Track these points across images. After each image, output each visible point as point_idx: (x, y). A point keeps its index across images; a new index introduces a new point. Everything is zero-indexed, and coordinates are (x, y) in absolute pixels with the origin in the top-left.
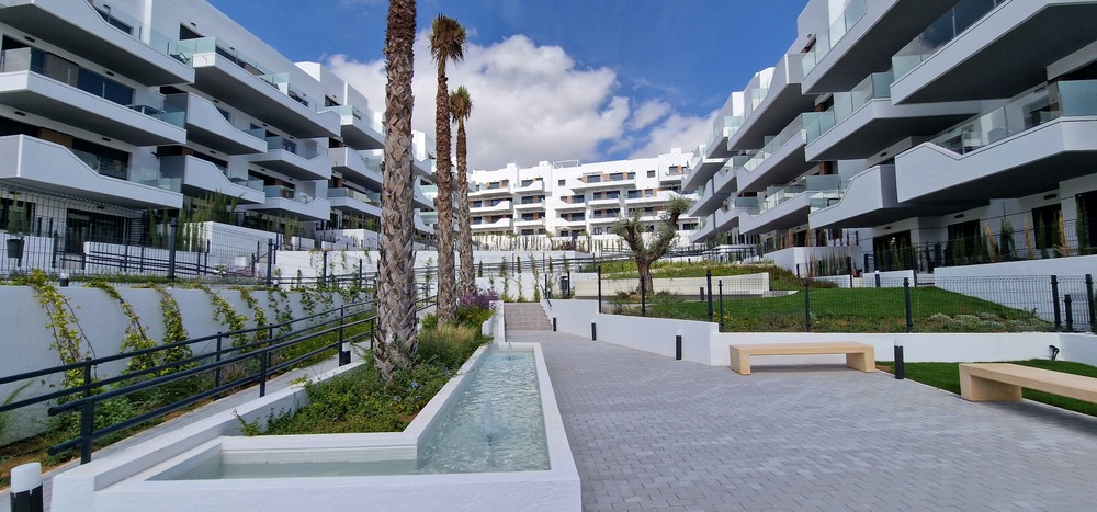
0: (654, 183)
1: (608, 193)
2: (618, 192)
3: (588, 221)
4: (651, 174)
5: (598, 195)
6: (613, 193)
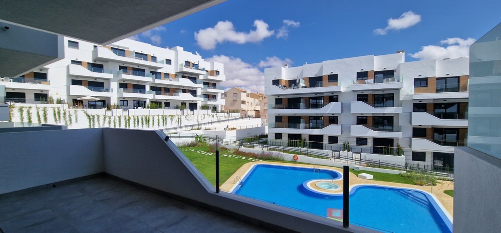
0: (171, 69)
1: (134, 69)
2: (143, 70)
3: (114, 94)
4: (169, 62)
5: (124, 68)
6: (139, 71)
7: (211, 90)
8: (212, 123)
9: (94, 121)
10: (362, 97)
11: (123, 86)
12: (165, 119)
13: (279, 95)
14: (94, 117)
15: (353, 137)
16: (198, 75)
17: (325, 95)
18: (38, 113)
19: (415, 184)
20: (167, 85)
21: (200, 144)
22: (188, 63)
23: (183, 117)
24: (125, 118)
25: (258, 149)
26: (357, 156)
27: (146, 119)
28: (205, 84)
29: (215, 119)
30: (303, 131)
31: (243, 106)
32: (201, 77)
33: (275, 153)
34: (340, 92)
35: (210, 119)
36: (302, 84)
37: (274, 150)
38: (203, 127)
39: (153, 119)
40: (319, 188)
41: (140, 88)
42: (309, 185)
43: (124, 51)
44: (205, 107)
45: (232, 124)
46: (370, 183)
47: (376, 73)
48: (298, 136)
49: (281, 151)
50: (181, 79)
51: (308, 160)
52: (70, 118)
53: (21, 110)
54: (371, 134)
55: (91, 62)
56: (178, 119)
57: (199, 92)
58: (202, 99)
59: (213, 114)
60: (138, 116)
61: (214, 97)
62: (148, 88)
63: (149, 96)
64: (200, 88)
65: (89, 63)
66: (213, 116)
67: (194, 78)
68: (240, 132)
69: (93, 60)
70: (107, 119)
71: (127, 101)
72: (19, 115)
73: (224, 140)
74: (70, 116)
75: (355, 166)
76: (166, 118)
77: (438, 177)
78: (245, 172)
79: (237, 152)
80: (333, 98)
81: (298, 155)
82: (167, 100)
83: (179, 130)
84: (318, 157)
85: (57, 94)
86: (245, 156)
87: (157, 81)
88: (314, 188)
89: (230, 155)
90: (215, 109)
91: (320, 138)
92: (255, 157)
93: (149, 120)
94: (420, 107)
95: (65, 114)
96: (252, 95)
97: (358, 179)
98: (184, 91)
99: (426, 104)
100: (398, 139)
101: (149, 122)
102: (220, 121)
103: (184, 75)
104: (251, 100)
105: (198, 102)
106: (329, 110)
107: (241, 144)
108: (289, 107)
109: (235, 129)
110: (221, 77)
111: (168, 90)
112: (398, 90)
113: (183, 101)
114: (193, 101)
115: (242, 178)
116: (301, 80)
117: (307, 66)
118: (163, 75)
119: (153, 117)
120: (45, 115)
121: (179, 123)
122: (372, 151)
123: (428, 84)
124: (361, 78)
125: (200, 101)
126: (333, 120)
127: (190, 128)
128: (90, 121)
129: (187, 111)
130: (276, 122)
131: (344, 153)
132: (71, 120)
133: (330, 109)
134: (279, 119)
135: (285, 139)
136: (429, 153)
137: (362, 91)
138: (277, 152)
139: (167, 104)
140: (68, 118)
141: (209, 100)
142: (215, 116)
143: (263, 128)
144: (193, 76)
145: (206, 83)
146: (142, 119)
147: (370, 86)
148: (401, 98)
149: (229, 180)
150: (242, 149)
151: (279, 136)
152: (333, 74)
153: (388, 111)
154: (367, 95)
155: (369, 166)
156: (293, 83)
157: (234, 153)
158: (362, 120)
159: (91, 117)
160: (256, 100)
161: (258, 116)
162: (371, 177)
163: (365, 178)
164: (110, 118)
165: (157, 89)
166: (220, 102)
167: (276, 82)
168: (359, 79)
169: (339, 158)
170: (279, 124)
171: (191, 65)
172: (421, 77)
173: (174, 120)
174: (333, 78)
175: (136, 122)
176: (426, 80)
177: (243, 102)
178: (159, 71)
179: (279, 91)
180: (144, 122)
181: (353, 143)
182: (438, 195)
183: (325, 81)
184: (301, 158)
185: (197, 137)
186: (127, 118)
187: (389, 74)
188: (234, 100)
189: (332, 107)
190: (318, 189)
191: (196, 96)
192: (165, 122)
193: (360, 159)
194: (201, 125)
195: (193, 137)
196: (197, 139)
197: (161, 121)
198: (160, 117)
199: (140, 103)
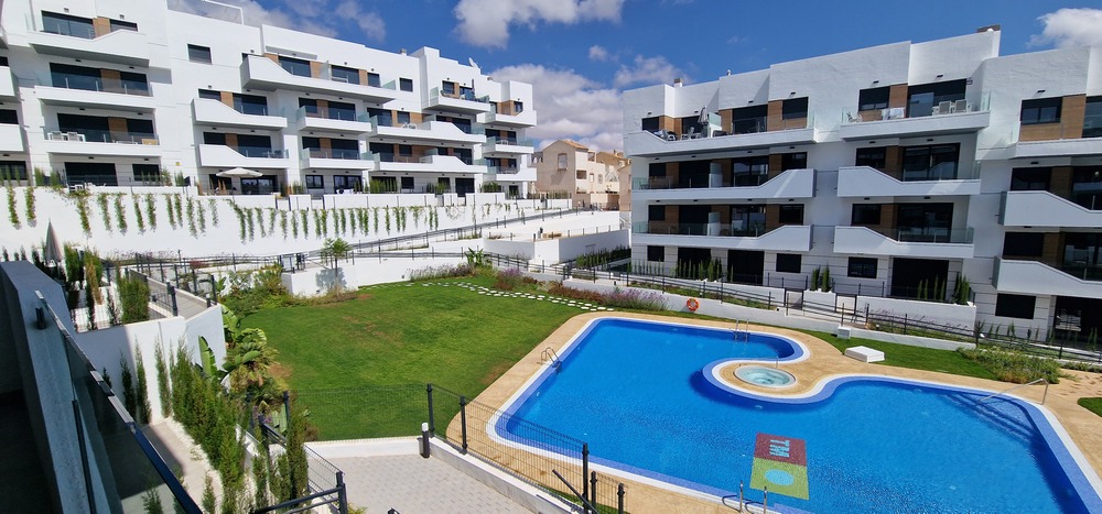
7: (503, 148)
8: (505, 222)
9: (251, 223)
10: (871, 155)
11: (311, 143)
12: (401, 215)
13: (658, 156)
14: (250, 212)
15: (841, 256)
16: (474, 113)
17: (772, 151)
18: (137, 206)
19: (1000, 380)
20: (405, 139)
21: (478, 270)
22: (449, 87)
23: (441, 212)
24: (316, 215)
25: (605, 283)
26: (847, 302)
27: (360, 215)
28: (489, 133)
29: (514, 214)
30: (714, 241)
31: (580, 184)
32: (481, 119)
33: (644, 293)
34: (812, 143)
35: (502, 215)
36: (714, 127)
37: (643, 285)
38: (486, 232)
39: (376, 215)
40: (740, 381)
41: (346, 146)
42: (718, 374)
43: (308, 63)
44: (491, 188)
45: (551, 225)
46: (876, 372)
47: (914, 90)
48: (703, 254)
49: (658, 287)
50: (435, 124)
51: (722, 311)
52: (202, 217)
53: (103, 200)
54: (886, 247)
55: (239, 91)
56: (431, 214)
57: (478, 153)
58: (485, 169)
59: (508, 202)
60: (342, 211)
61: (511, 163)
62: (363, 147)
63: (367, 165)
64: (479, 143)
65: (235, 95)
66: (508, 207)
67: (464, 121)
68: (567, 243)
69: (244, 88)
70: (279, 218)
71: (322, 176)
72: (100, 210)
73: (530, 262)
74: (201, 211)
75: (840, 327)
76: (403, 214)
77: (1064, 361)
78: (570, 336)
79: (559, 290)
80: (793, 159)
81: (697, 299)
82: (407, 173)
83: (431, 240)
84: (749, 303)
85: (178, 164)
86: (575, 299)
87: (383, 130)
88: (729, 380)
89: (541, 297)
90: (514, 190)
91: (758, 256)
92: (598, 300)
93: (366, 219)
94: (1029, 176)
95: (190, 207)
96: (602, 158)
97: (846, 361)
98: (444, 151)
99: (1049, 169)
100: (960, 261)
101: (366, 222)
102: (523, 219)
103: (443, 114)
104: (599, 168)
105: (476, 176)
106: (782, 189)
107: (567, 272)
108: (681, 184)
109: (559, 235)
110: (527, 117)
111: (409, 150)
112: (972, 133)
113: (443, 173)
114: (464, 174)
115: (559, 354)
116: (712, 115)
117: (729, 80)
118: (395, 116)
119: (376, 210)
120: (151, 209)
121: (434, 223)
122: (887, 290)
123: (1062, 116)
124: (872, 106)
125: (480, 173)
126: (791, 213)
127: (456, 235)
128: (243, 221)
129: (451, 197)
130: (650, 218)
131: (816, 296)
132: (202, 220)
133: (785, 186)
134: (657, 214)
135: (671, 260)
136: (1044, 297)
137: (872, 139)
138: (650, 291)
139: (408, 183)
140: (196, 217)
141: (500, 171)
142: (513, 207)
143: (622, 233)
144: (464, 117)
145: (493, 132)
146: (352, 216)
147: (894, 123)
148: (979, 156)
149: (531, 355)
150: (571, 282)
151: (656, 253)
152: (795, 97)
153: (941, 188)
154: (883, 150)
155: (878, 329)
156: (693, 125)
157: (550, 292)
158: (866, 214)
159: (245, 214)
160: (611, 168)
161: (613, 205)
162: (879, 356)
163: (862, 358)
164: (284, 216)
165: (383, 149)
166: (526, 174)
167: (652, 124)
168: (866, 107)
169: (799, 306)
170: (659, 224)
171: (457, 90)
172: (1043, 96)
173: (421, 219)
174: (796, 109)
175: (340, 224)
176: (1056, 104)
177: (581, 174)
178: (386, 106)
179: (657, 145)
180: (357, 222)
181: (840, 271)
182: (1061, 411)
183: (774, 117)
184: (705, 305)
185: (471, 254)
186: (320, 214)
187: (951, 91)
188: (559, 170)
189: (787, 181)
190: (738, 384)
191: (470, 162)
192: (401, 221)
193: (855, 310)
194: (481, 227)
195: (462, 255)
196: (470, 260)
197: (393, 220)
198: (391, 212)
199: (349, 182)
